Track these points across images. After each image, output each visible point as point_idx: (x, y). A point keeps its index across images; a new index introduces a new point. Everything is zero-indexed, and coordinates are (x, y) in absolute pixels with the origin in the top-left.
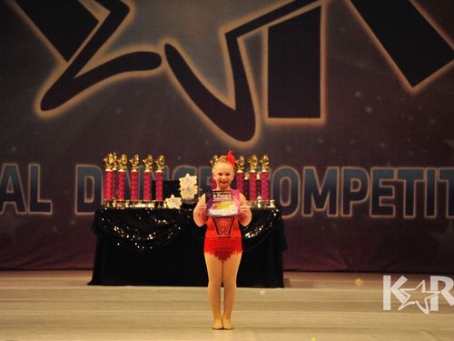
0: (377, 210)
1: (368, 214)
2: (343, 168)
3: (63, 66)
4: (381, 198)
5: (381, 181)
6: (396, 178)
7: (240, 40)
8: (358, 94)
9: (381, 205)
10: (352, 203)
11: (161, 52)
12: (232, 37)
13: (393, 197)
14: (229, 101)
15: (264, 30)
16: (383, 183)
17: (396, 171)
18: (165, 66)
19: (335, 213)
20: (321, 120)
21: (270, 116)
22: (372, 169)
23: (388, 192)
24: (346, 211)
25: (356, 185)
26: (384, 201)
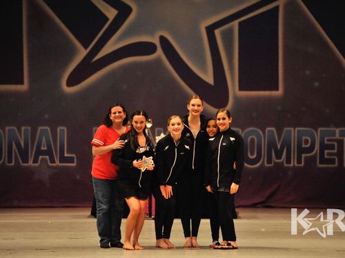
0: (323, 161)
1: (316, 164)
2: (297, 129)
3: (83, 53)
4: (326, 151)
5: (326, 138)
6: (337, 136)
7: (217, 32)
8: (307, 72)
9: (326, 157)
10: (303, 155)
11: (157, 42)
12: (210, 30)
13: (335, 151)
14: (209, 78)
15: (235, 24)
16: (328, 140)
17: (338, 131)
18: (160, 52)
19: (290, 163)
20: (279, 93)
21: (241, 89)
22: (319, 129)
23: (332, 147)
24: (299, 162)
25: (306, 142)
26: (329, 154)
